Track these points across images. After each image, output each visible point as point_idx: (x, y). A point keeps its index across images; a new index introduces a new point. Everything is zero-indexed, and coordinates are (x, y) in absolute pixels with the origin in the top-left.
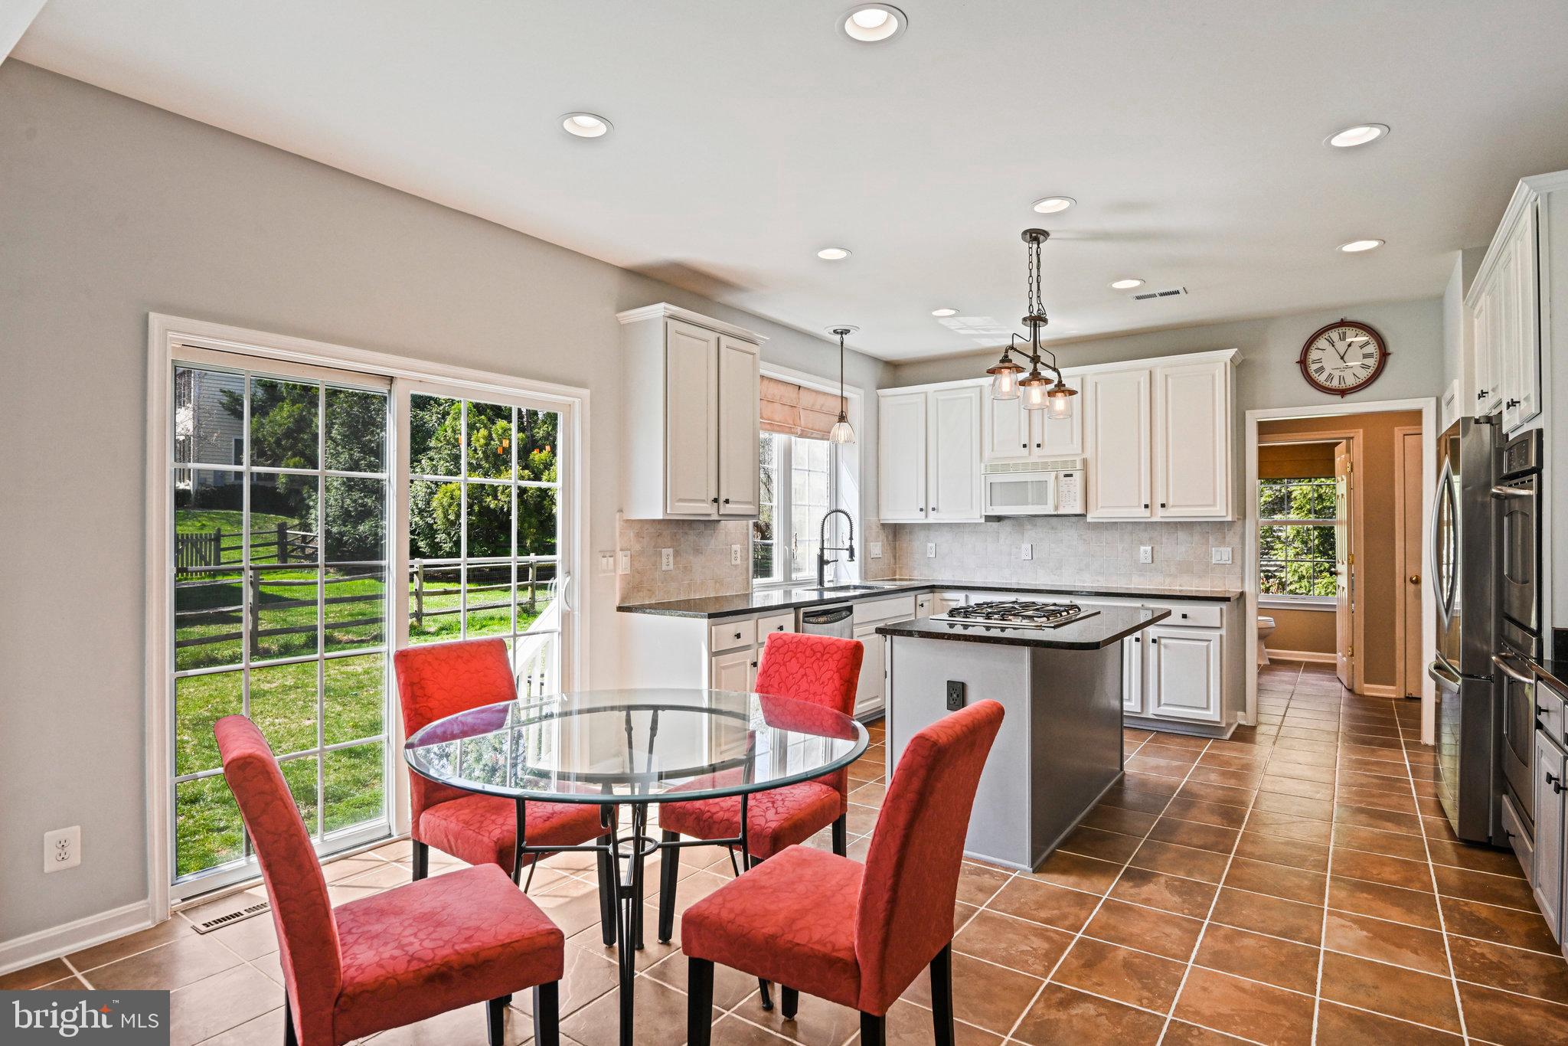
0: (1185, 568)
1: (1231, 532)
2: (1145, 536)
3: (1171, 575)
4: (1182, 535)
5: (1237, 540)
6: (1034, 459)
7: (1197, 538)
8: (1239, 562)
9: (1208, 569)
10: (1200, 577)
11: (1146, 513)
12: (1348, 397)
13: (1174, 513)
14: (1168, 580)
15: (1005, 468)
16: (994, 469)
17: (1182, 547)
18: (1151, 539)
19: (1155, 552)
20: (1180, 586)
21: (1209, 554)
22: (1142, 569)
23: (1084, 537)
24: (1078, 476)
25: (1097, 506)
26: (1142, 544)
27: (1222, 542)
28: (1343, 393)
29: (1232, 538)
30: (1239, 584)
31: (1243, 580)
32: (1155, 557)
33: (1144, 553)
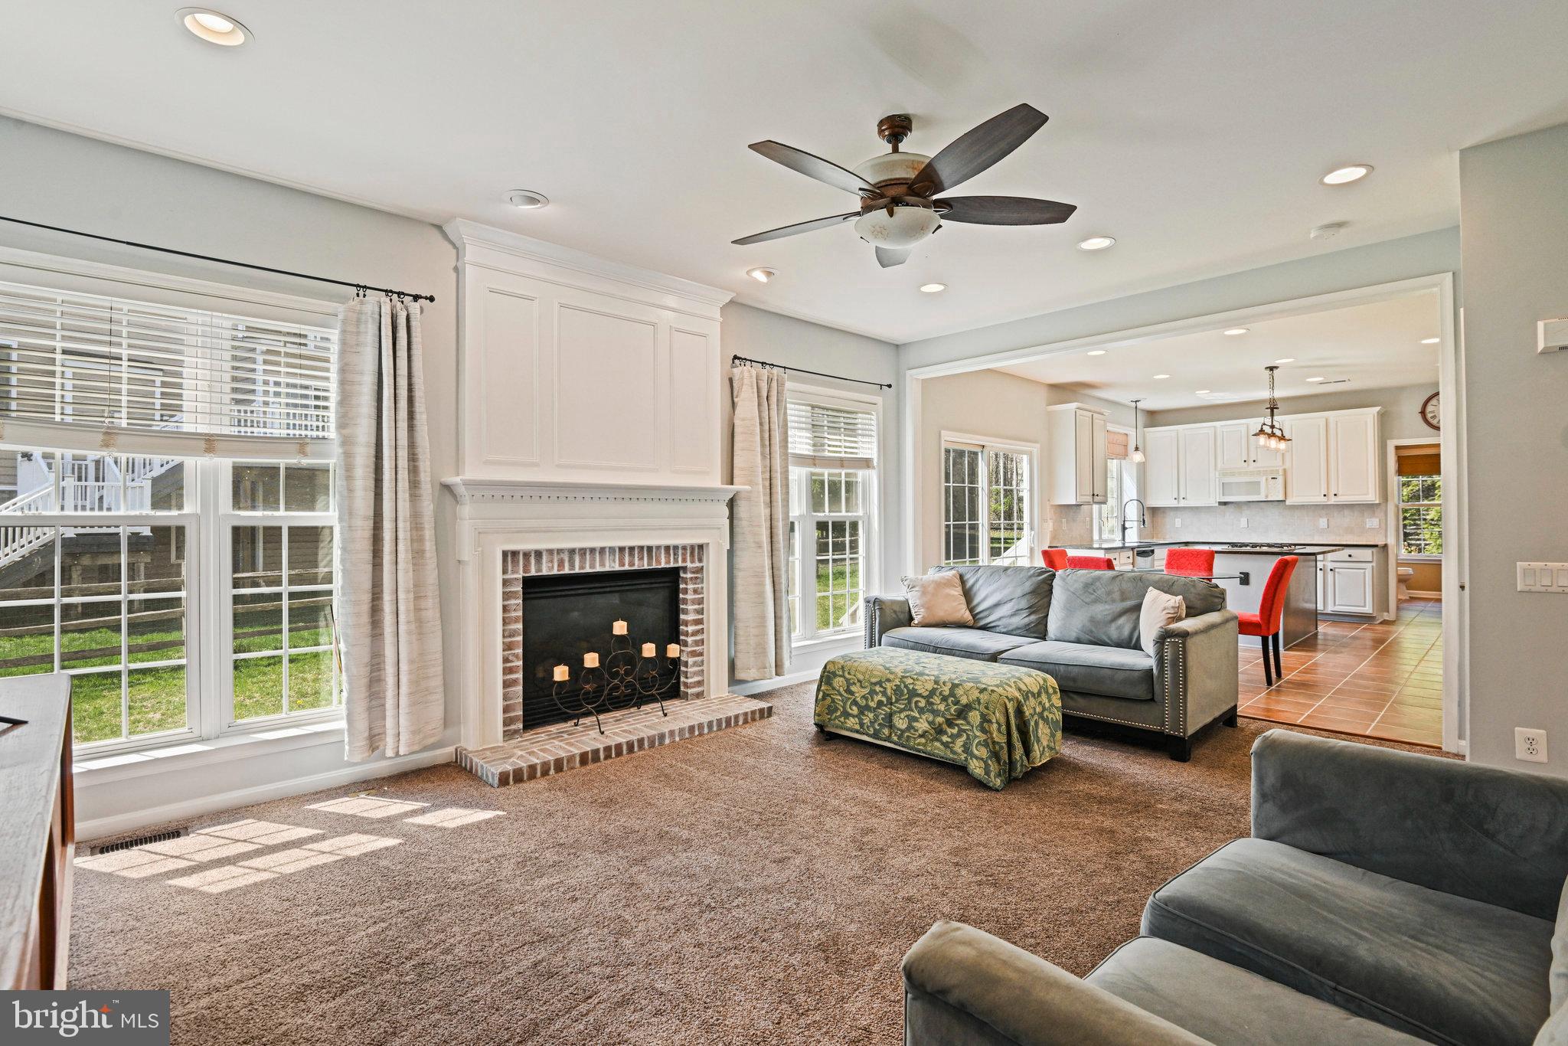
0: (1349, 530)
2: (1324, 513)
3: (1340, 534)
4: (1346, 512)
5: (1382, 514)
6: (1251, 469)
7: (1356, 513)
9: (1364, 531)
10: (1361, 534)
11: (1325, 499)
13: (1342, 499)
14: (1339, 537)
15: (1232, 474)
16: (1225, 474)
17: (1347, 519)
18: (1327, 514)
20: (1346, 541)
21: (1364, 523)
22: (1321, 532)
23: (1283, 513)
24: (1280, 479)
25: (1292, 496)
26: (1321, 517)
27: (1373, 515)
29: (1379, 512)
30: (1384, 539)
31: (1386, 536)
32: (1330, 524)
33: (1323, 522)
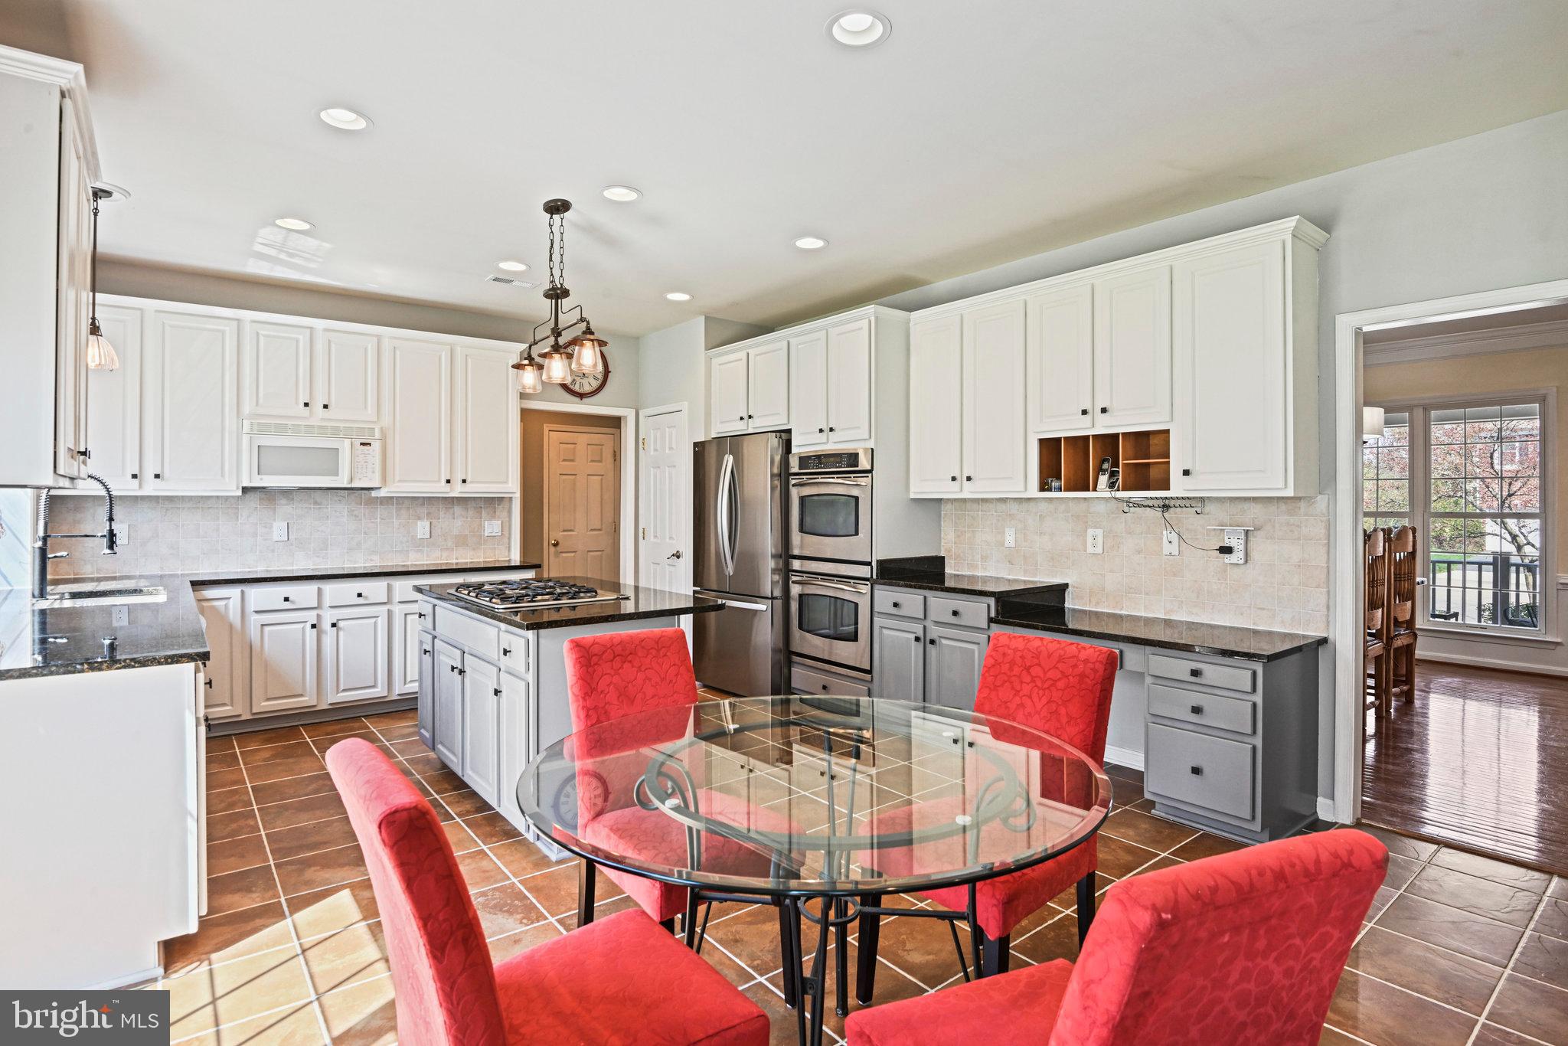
0: (461, 541)
1: (500, 507)
2: (424, 510)
3: (448, 549)
4: (458, 510)
5: (505, 514)
6: (314, 422)
7: (471, 512)
8: (506, 533)
9: (480, 540)
10: (474, 549)
11: (447, 487)
12: (585, 400)
13: (473, 489)
14: (445, 554)
15: (281, 429)
16: (263, 429)
17: (456, 522)
18: (429, 514)
19: (432, 527)
20: (457, 559)
21: (481, 527)
22: (419, 545)
23: (356, 513)
24: (376, 445)
25: (394, 480)
26: (419, 518)
27: (493, 517)
28: (582, 396)
29: (501, 511)
30: (507, 554)
31: (509, 550)
32: (433, 531)
33: (422, 528)
